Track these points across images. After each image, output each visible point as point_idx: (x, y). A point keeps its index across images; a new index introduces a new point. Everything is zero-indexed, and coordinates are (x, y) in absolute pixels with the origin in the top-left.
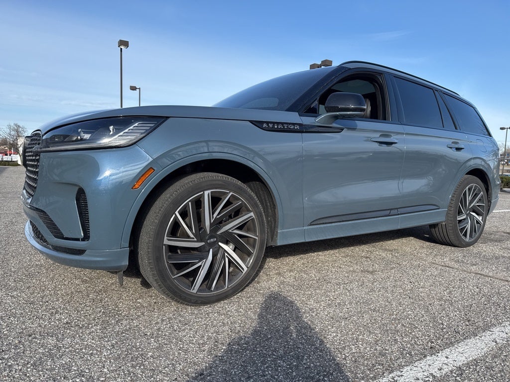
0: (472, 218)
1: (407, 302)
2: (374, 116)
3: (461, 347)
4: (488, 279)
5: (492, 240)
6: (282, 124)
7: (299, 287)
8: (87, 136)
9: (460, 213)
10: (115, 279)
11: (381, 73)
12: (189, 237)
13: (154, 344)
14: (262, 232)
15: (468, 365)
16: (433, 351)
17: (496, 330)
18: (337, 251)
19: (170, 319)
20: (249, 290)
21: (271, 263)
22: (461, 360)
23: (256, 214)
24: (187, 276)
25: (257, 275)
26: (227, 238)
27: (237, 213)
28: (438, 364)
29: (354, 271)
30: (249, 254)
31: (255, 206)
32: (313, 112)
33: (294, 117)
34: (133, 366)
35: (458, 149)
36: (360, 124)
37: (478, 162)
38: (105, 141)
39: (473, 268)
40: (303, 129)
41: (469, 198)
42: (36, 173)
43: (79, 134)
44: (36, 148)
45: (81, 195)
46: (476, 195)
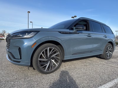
0: (109, 53)
1: (95, 73)
2: (86, 30)
3: (107, 84)
4: (113, 67)
5: (114, 58)
6: (66, 32)
7: (70, 70)
8: (21, 35)
9: (106, 52)
10: (27, 68)
11: (88, 20)
12: (44, 58)
14: (61, 57)
17: (115, 80)
19: (40, 77)
20: (58, 70)
21: (63, 64)
23: (59, 53)
24: (44, 67)
26: (53, 58)
27: (55, 53)
29: (82, 66)
30: (58, 62)
31: (59, 51)
32: (72, 29)
33: (68, 31)
35: (106, 37)
36: (83, 32)
37: (111, 40)
38: (25, 37)
39: (110, 65)
40: (70, 33)
41: (108, 48)
42: (9, 44)
43: (19, 35)
44: (9, 38)
45: (20, 49)
46: (110, 48)
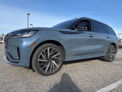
0: (112, 55)
1: (97, 75)
2: (88, 30)
3: (111, 86)
4: (116, 69)
5: (117, 60)
6: (66, 32)
7: (71, 72)
8: (20, 35)
9: (109, 53)
10: (26, 70)
11: (90, 20)
12: (44, 59)
13: (36, 85)
14: (62, 58)
15: (112, 90)
16: (104, 86)
17: (119, 81)
18: (80, 63)
19: (40, 79)
20: (59, 72)
21: (64, 66)
22: (111, 89)
23: (60, 53)
24: (43, 69)
25: (61, 69)
26: (54, 59)
27: (56, 53)
28: (105, 90)
29: (84, 68)
30: (59, 63)
31: (60, 51)
32: (74, 29)
33: (69, 30)
34: (31, 91)
35: (108, 38)
36: (85, 32)
37: (113, 41)
38: (24, 36)
39: (113, 67)
40: (71, 33)
41: (111, 50)
42: (7, 44)
43: (18, 34)
44: (7, 38)
45: (18, 49)
46: (113, 49)
